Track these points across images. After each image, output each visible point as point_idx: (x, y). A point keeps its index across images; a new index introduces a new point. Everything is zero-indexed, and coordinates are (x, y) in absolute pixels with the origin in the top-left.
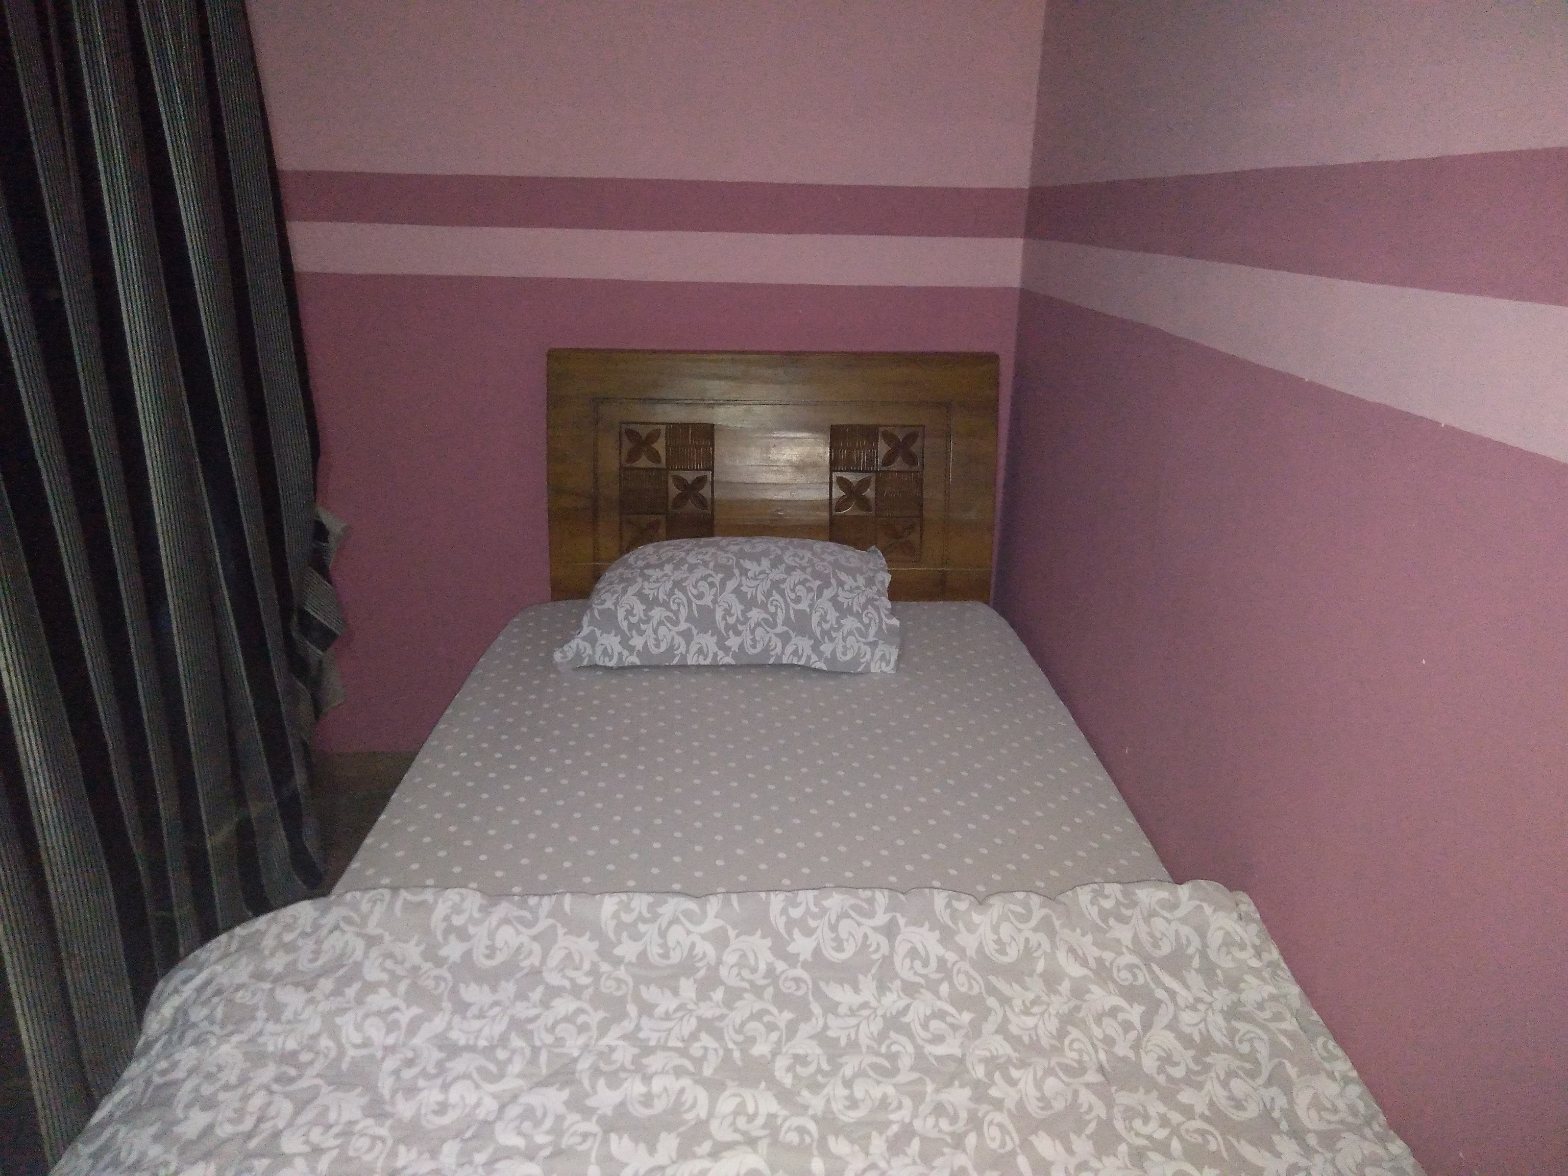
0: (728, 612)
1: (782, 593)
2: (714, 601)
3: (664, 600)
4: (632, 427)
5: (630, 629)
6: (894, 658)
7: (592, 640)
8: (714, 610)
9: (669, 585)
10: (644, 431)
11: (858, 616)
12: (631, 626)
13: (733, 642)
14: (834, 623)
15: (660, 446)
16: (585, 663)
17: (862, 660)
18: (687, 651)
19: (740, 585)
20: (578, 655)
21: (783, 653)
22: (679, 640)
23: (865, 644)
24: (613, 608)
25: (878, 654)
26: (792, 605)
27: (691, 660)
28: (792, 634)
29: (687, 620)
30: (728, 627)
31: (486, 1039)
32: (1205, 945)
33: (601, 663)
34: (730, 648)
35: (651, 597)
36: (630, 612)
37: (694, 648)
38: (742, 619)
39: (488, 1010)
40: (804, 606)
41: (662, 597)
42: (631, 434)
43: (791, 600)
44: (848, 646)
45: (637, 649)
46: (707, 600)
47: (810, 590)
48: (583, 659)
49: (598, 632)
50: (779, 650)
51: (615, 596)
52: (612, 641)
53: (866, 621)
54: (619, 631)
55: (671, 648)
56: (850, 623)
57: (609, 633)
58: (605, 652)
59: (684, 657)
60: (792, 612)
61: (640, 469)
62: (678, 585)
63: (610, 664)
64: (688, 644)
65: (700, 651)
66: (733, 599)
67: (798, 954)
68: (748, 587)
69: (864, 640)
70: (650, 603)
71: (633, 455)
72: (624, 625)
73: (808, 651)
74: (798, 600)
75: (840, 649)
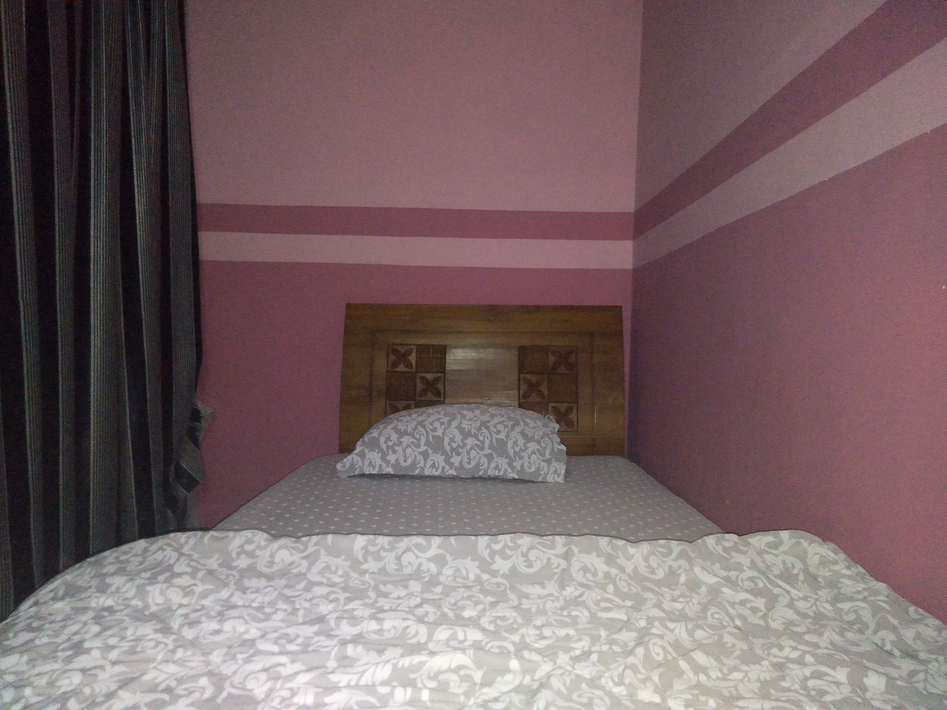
0: (452, 440)
1: (487, 428)
2: (444, 433)
3: (411, 432)
4: (395, 347)
5: (388, 449)
6: (563, 472)
7: (362, 456)
8: (443, 439)
9: (415, 423)
10: (402, 350)
11: (538, 442)
12: (388, 447)
13: (456, 460)
14: (522, 446)
15: (413, 358)
16: (357, 472)
17: (542, 473)
18: (425, 466)
19: (461, 423)
20: (353, 465)
21: (488, 468)
22: (420, 458)
23: (543, 461)
24: (377, 436)
25: (552, 469)
26: (494, 435)
27: (427, 472)
28: (495, 455)
29: (425, 445)
30: (452, 449)
31: (259, 603)
32: (806, 565)
33: (367, 473)
34: (454, 463)
35: (402, 430)
36: (388, 439)
37: (429, 463)
38: (461, 445)
39: (262, 590)
40: (502, 436)
41: (409, 430)
42: (395, 352)
43: (494, 432)
44: (532, 462)
45: (391, 462)
46: (439, 433)
47: (506, 426)
48: (356, 469)
49: (366, 451)
50: (485, 466)
51: (380, 430)
52: (375, 457)
53: (544, 445)
54: (381, 450)
55: (414, 463)
56: (532, 446)
57: (374, 451)
58: (371, 464)
59: (422, 469)
60: (494, 441)
61: (398, 372)
62: (421, 423)
63: (373, 472)
64: (425, 461)
65: (433, 466)
66: (456, 432)
67: (499, 570)
68: (465, 425)
69: (542, 458)
70: (401, 434)
71: (395, 364)
72: (384, 446)
73: (505, 466)
74: (498, 432)
75: (526, 464)
